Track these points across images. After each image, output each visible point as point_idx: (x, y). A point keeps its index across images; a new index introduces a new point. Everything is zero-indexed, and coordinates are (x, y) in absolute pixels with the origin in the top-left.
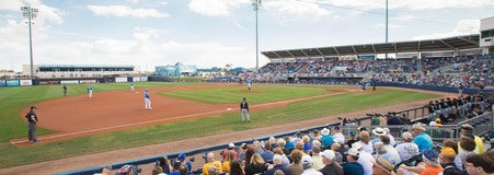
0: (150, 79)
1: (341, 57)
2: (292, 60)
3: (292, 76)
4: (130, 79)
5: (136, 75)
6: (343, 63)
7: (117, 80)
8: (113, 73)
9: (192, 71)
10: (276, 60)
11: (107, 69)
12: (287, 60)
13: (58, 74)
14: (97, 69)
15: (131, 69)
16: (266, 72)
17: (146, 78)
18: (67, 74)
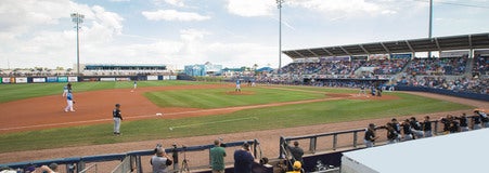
0: (179, 78)
1: (370, 57)
2: (316, 59)
3: (310, 77)
4: (160, 78)
5: (167, 74)
6: (372, 62)
7: (149, 78)
8: (147, 71)
9: (217, 70)
10: (299, 60)
11: (142, 68)
12: (311, 60)
13: (100, 72)
14: (134, 68)
15: (163, 68)
16: (285, 72)
17: (175, 77)
18: (107, 72)
